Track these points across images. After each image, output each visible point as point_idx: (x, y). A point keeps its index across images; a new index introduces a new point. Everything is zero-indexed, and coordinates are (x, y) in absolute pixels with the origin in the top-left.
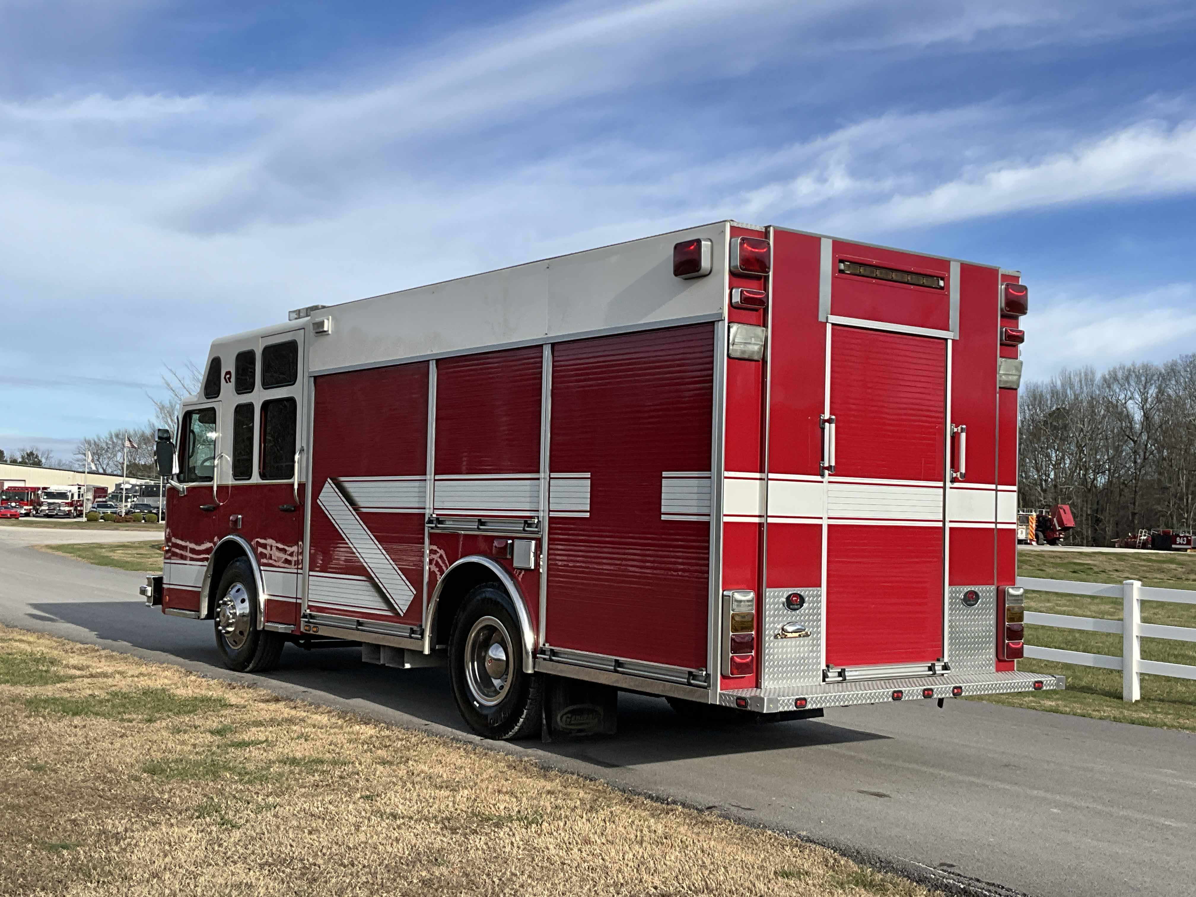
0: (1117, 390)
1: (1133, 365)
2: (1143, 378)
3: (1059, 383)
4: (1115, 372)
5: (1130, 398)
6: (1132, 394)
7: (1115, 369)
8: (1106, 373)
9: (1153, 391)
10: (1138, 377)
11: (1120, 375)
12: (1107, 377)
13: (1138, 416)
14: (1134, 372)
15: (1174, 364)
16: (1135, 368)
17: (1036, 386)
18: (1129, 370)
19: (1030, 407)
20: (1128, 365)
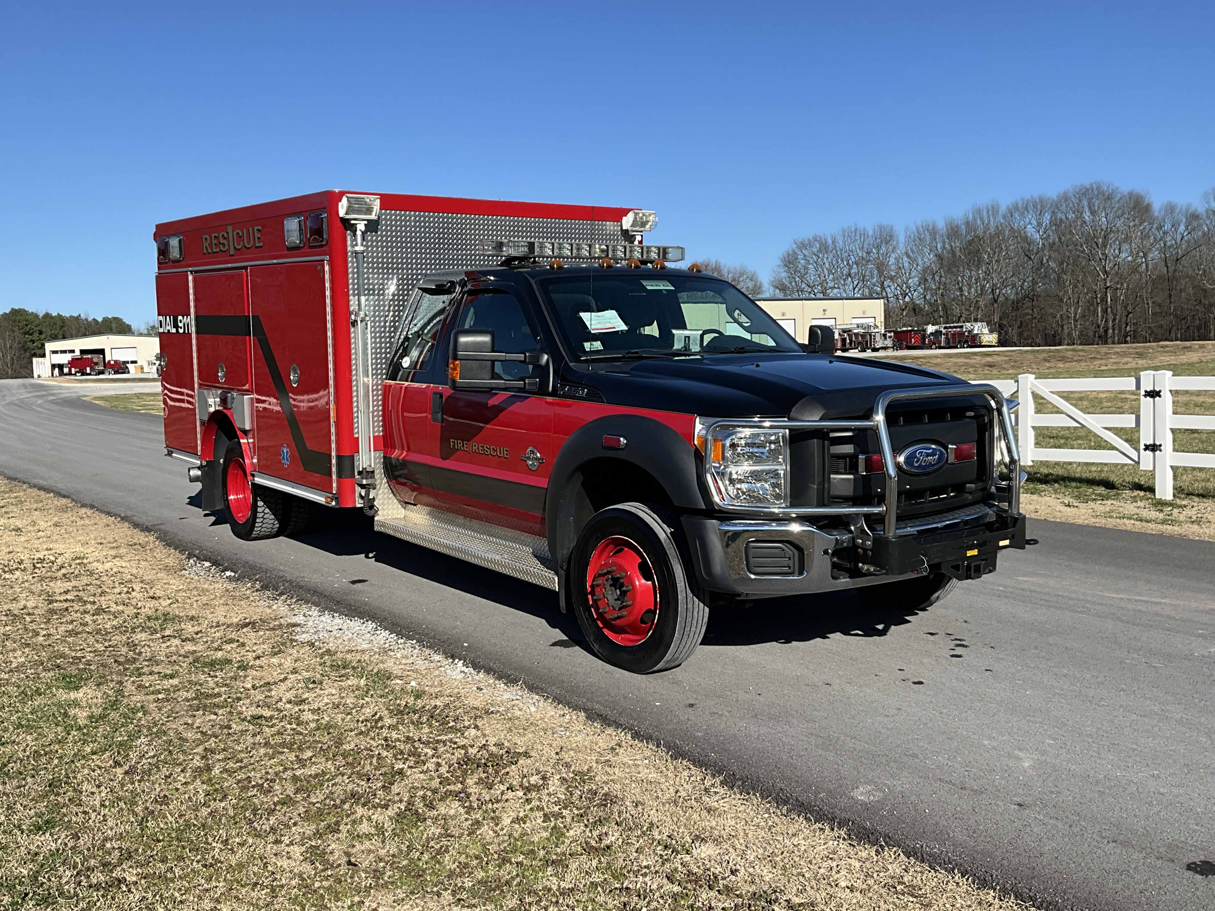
0: (1019, 218)
2: (1039, 207)
3: (971, 216)
4: (1016, 203)
5: (1029, 224)
6: (1030, 220)
8: (1009, 204)
9: (1047, 217)
10: (1035, 206)
11: (1020, 206)
12: (1010, 207)
16: (1032, 199)
17: (953, 220)
18: (1028, 201)
19: (949, 237)
20: (1028, 196)
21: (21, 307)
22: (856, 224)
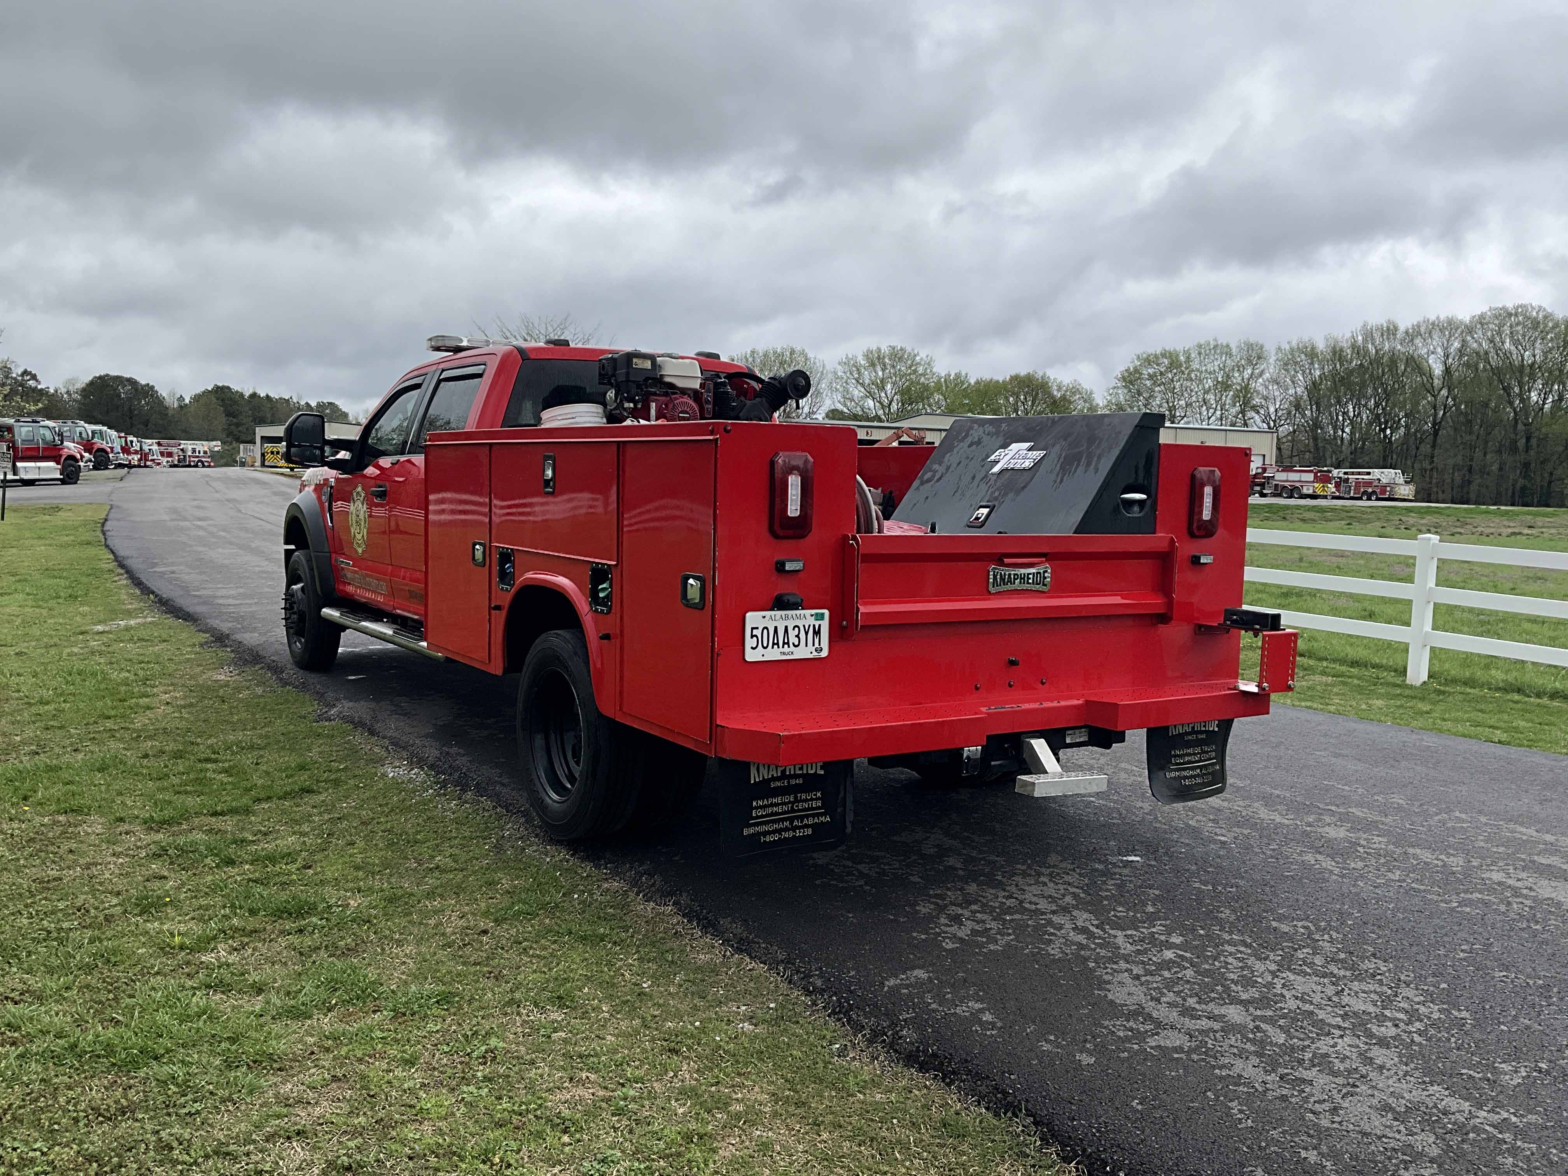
0: (1420, 344)
1: (1438, 318)
2: (1447, 332)
3: (1360, 338)
4: (1419, 326)
5: (1433, 353)
6: (1435, 349)
7: (1419, 323)
8: (1410, 327)
9: (1456, 345)
10: (1442, 331)
11: (1423, 330)
12: (1411, 331)
13: (1438, 370)
14: (1438, 326)
15: (1482, 316)
16: (1439, 322)
17: (1336, 341)
18: (1433, 324)
19: (1330, 362)
20: (1432, 318)
21: (226, 384)
22: (1215, 340)
